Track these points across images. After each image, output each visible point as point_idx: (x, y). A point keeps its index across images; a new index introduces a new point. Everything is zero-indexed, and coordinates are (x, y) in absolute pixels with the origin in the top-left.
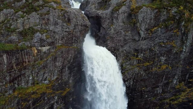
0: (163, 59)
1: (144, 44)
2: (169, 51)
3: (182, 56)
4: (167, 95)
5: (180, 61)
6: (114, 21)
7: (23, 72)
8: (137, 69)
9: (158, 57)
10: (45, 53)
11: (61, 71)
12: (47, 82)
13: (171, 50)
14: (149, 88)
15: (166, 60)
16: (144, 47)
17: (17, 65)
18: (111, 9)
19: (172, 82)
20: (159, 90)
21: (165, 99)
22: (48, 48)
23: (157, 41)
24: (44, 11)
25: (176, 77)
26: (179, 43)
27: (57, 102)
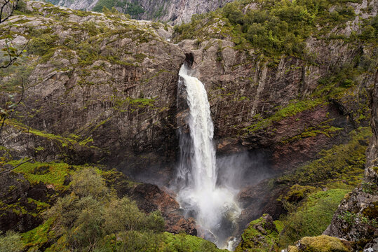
0: (242, 91)
1: (227, 78)
2: (248, 85)
3: (259, 91)
4: (247, 124)
5: (256, 94)
6: (204, 57)
7: (134, 85)
8: (220, 98)
9: (239, 89)
10: (151, 73)
11: (161, 91)
12: (149, 98)
13: (249, 84)
14: (231, 116)
15: (244, 92)
16: (227, 80)
17: (131, 79)
18: (202, 48)
19: (250, 112)
20: (239, 119)
21: (244, 127)
22: (153, 70)
23: (238, 76)
24: (152, 43)
25: (254, 108)
26: (255, 79)
27: (155, 118)
